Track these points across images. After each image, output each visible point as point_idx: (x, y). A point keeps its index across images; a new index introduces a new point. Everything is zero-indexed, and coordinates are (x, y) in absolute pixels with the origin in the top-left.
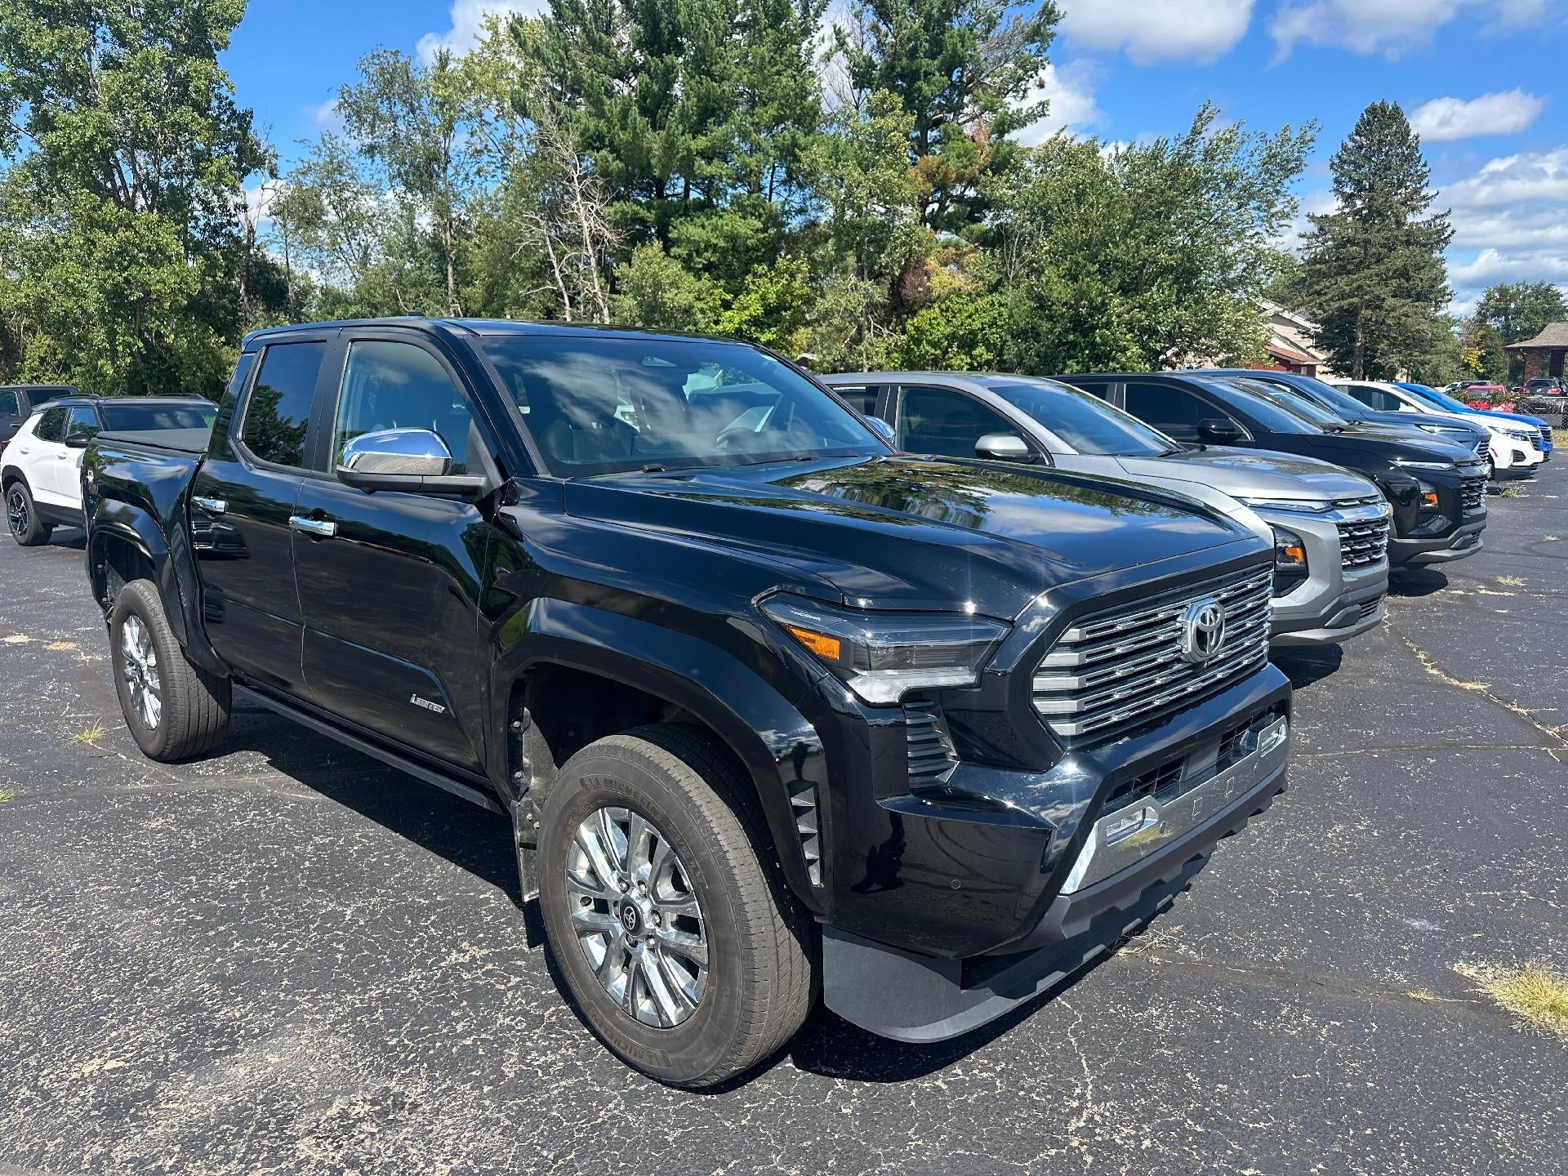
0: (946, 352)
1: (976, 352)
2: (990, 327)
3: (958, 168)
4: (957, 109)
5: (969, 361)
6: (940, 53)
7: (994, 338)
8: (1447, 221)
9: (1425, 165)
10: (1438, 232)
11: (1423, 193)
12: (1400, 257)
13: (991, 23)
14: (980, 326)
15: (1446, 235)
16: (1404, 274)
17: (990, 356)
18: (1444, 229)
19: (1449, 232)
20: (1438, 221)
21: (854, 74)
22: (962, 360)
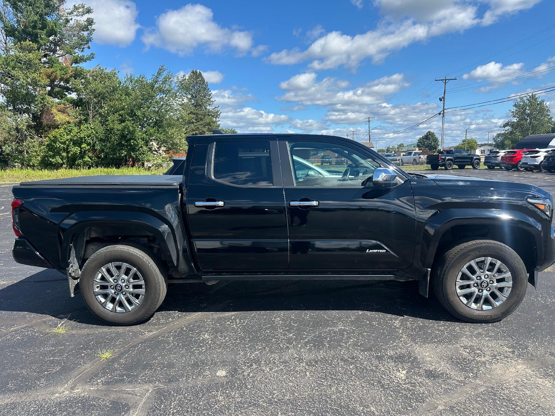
0: (68, 146)
1: (83, 146)
2: (88, 137)
3: (61, 75)
4: (55, 51)
5: (80, 149)
6: (45, 28)
7: (89, 140)
8: (219, 109)
9: (210, 91)
10: (217, 112)
11: (211, 100)
12: (207, 120)
13: (67, 21)
14: (83, 136)
15: (219, 113)
16: (209, 124)
17: (89, 147)
18: (218, 111)
19: (220, 112)
20: (216, 109)
21: (6, 31)
22: (77, 149)
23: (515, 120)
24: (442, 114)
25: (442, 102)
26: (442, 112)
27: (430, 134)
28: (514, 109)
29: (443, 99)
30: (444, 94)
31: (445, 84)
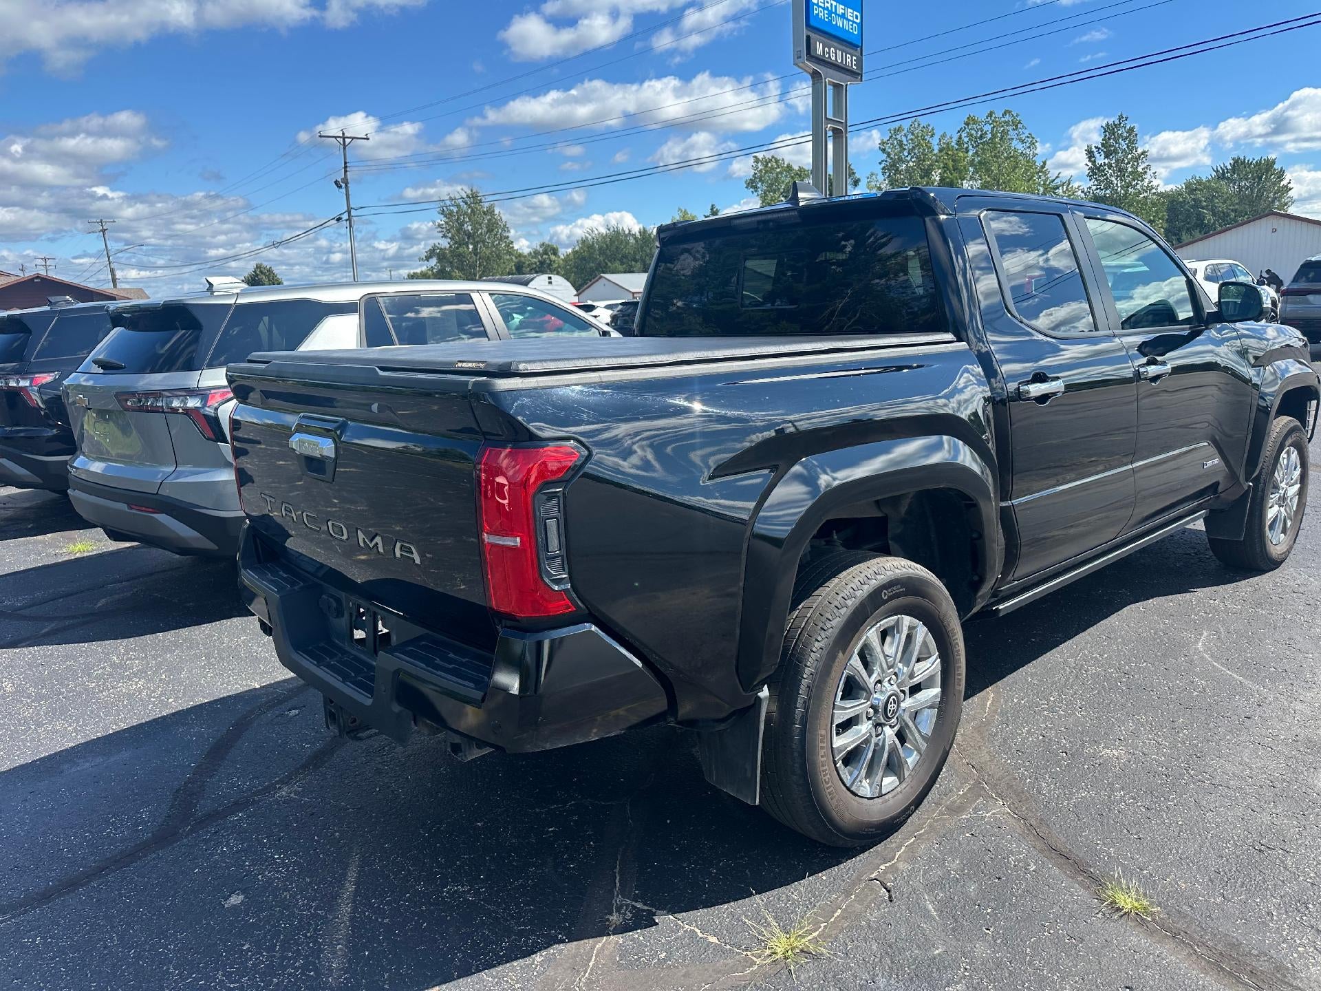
23: (445, 243)
24: (347, 218)
25: (344, 190)
26: (345, 216)
27: (261, 272)
28: (441, 220)
29: (343, 185)
30: (346, 171)
31: (344, 148)
